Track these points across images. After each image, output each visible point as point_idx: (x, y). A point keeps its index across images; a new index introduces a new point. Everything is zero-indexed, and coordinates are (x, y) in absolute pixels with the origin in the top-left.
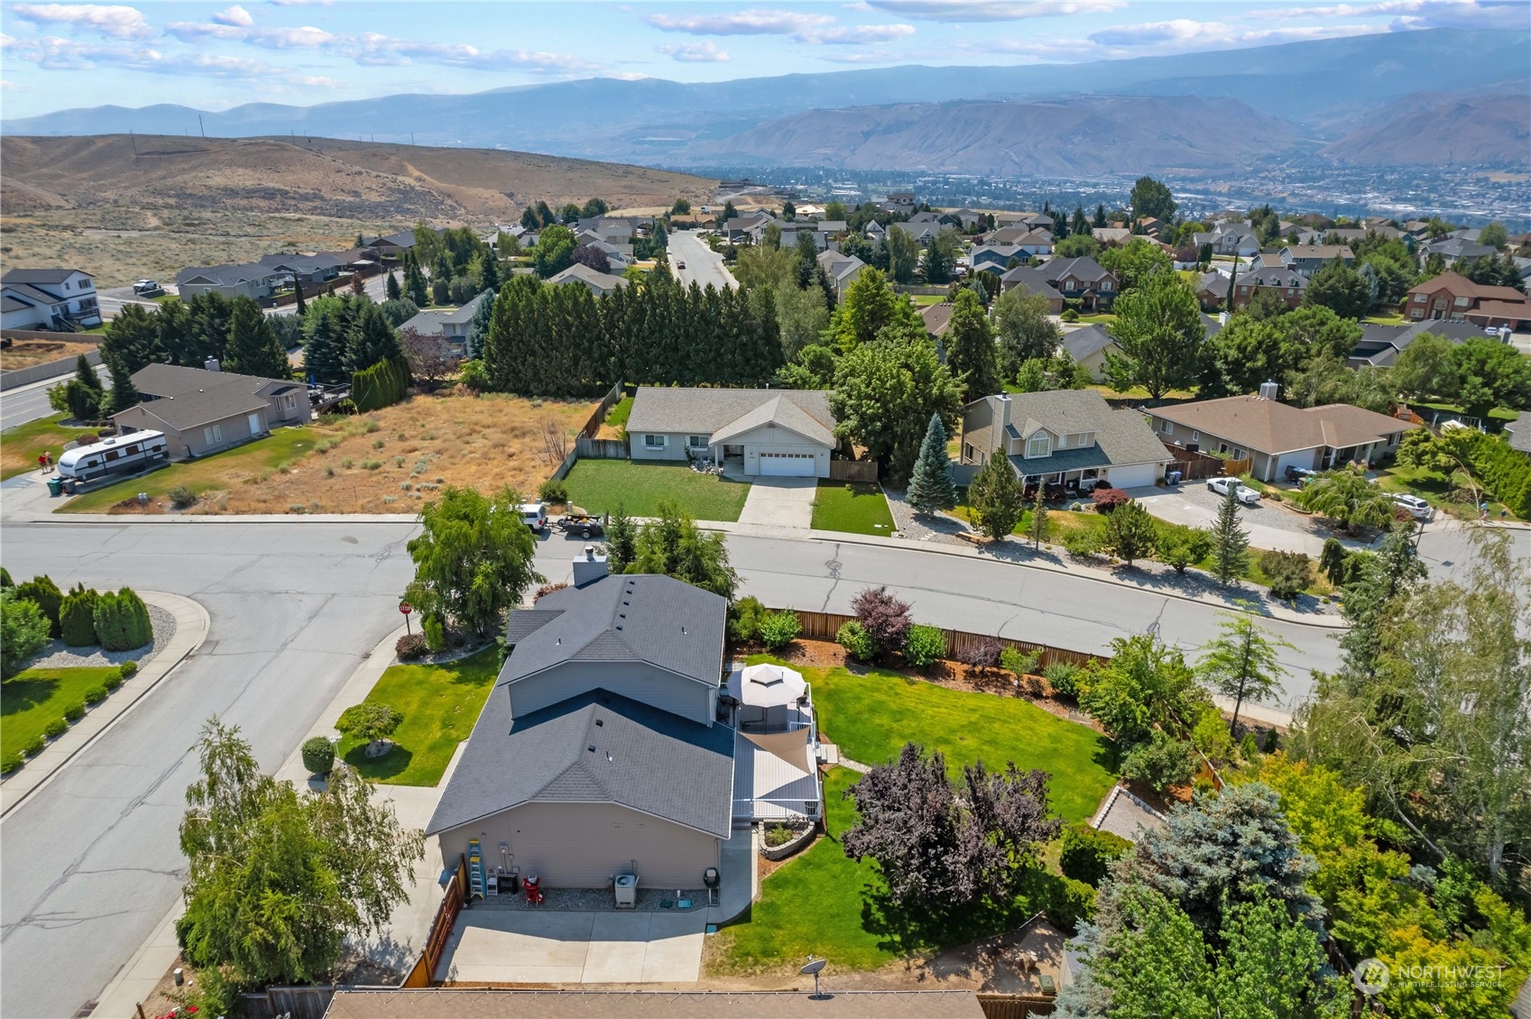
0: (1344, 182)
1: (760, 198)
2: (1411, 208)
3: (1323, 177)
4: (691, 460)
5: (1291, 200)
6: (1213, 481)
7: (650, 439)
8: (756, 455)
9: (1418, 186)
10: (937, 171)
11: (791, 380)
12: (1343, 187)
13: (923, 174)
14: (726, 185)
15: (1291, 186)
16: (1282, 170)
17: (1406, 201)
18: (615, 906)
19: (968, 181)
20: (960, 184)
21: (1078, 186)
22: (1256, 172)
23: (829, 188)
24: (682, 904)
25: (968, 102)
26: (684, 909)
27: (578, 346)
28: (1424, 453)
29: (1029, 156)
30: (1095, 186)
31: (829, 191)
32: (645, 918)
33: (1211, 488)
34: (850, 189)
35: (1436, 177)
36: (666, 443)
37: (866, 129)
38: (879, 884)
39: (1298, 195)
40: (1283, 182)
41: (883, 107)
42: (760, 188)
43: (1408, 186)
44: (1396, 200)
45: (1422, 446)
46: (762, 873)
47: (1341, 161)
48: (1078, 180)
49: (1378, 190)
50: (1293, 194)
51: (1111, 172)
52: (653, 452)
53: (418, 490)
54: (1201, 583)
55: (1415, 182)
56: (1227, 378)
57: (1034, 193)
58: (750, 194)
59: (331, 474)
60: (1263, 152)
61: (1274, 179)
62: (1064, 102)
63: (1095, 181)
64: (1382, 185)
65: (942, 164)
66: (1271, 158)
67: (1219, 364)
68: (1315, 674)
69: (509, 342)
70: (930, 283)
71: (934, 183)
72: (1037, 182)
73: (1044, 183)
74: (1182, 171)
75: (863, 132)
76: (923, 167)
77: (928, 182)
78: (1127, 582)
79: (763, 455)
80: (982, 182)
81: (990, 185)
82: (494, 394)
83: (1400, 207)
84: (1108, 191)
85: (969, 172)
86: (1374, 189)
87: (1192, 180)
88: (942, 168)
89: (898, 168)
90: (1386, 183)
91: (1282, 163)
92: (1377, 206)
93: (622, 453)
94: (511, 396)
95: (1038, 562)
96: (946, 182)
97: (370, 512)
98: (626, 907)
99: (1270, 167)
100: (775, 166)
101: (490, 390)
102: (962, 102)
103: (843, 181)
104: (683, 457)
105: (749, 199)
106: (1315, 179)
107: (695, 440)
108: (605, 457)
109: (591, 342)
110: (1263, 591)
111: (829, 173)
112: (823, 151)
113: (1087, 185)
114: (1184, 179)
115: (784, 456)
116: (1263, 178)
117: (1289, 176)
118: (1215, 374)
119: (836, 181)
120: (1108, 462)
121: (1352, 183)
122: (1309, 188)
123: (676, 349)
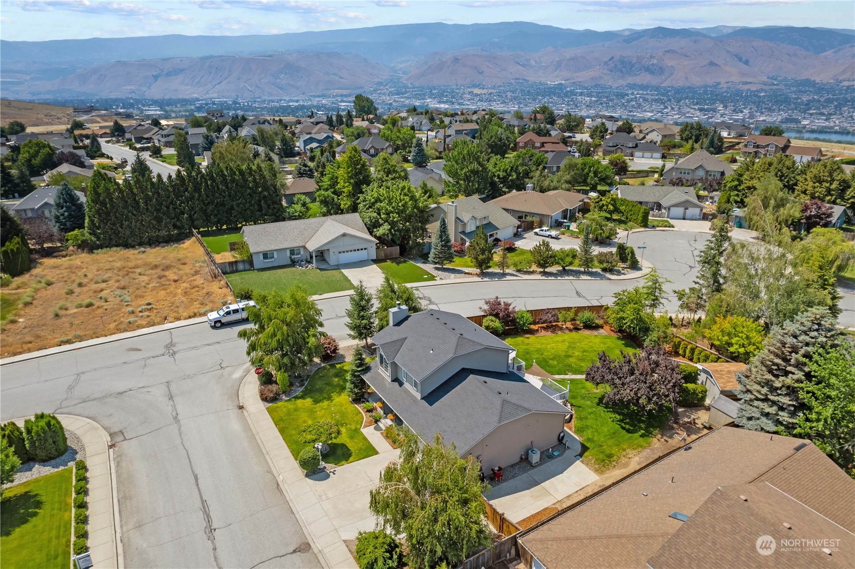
0: (416, 95)
1: (106, 118)
2: (447, 106)
3: (406, 92)
4: (293, 263)
5: (394, 104)
6: (537, 230)
7: (265, 255)
8: (337, 253)
9: (447, 95)
10: (205, 97)
11: (297, 214)
12: (416, 97)
13: (198, 100)
14: (77, 110)
15: (393, 97)
16: (387, 89)
17: (444, 102)
18: (532, 466)
19: (226, 102)
20: (222, 104)
21: (288, 102)
22: (375, 90)
23: (142, 111)
24: (556, 453)
25: (215, 57)
26: (558, 456)
27: (158, 211)
28: (603, 205)
29: (257, 86)
30: (297, 101)
31: (142, 112)
32: (551, 465)
33: (536, 234)
34: (156, 110)
35: (453, 92)
36: (276, 256)
37: (155, 74)
38: (614, 416)
39: (397, 101)
40: (389, 95)
41: (163, 60)
42: (103, 112)
43: (443, 95)
44: (440, 102)
45: (601, 203)
46: (570, 429)
47: (412, 84)
48: (287, 98)
49: (431, 98)
50: (395, 101)
51: (303, 94)
52: (269, 263)
53: (140, 312)
54: (577, 273)
55: (445, 94)
56: (502, 185)
57: (266, 107)
58: (98, 116)
59: (57, 315)
60: (377, 80)
61: (384, 94)
62: (271, 56)
63: (296, 98)
64: (432, 96)
65: (207, 93)
66: (380, 83)
67: (496, 179)
68: (675, 292)
69: (108, 214)
70: (286, 157)
71: (206, 104)
72: (265, 101)
73: (269, 101)
74: (340, 92)
75: (153, 76)
76: (196, 95)
77: (203, 104)
78: (550, 278)
79: (340, 253)
80: (235, 103)
81: (240, 104)
82: (105, 250)
83: (442, 106)
84: (305, 104)
85: (224, 97)
86: (430, 97)
87: (346, 96)
88: (208, 96)
89: (180, 97)
90: (433, 94)
91: (386, 85)
92: (433, 106)
93: (247, 266)
94: (118, 249)
95: (508, 278)
96: (214, 103)
97: (125, 330)
98: (539, 464)
99: (381, 88)
100: (97, 97)
101: (101, 247)
102: (211, 57)
103: (149, 105)
104: (289, 262)
105: (98, 119)
106: (403, 93)
107: (292, 251)
108: (237, 271)
109: (168, 207)
110: (599, 270)
111: (138, 101)
112: (129, 87)
113: (293, 101)
114: (342, 96)
115: (351, 251)
116: (380, 93)
117: (391, 92)
118: (493, 184)
119: (144, 106)
120: (498, 229)
121: (419, 95)
122: (402, 98)
123: (223, 205)
